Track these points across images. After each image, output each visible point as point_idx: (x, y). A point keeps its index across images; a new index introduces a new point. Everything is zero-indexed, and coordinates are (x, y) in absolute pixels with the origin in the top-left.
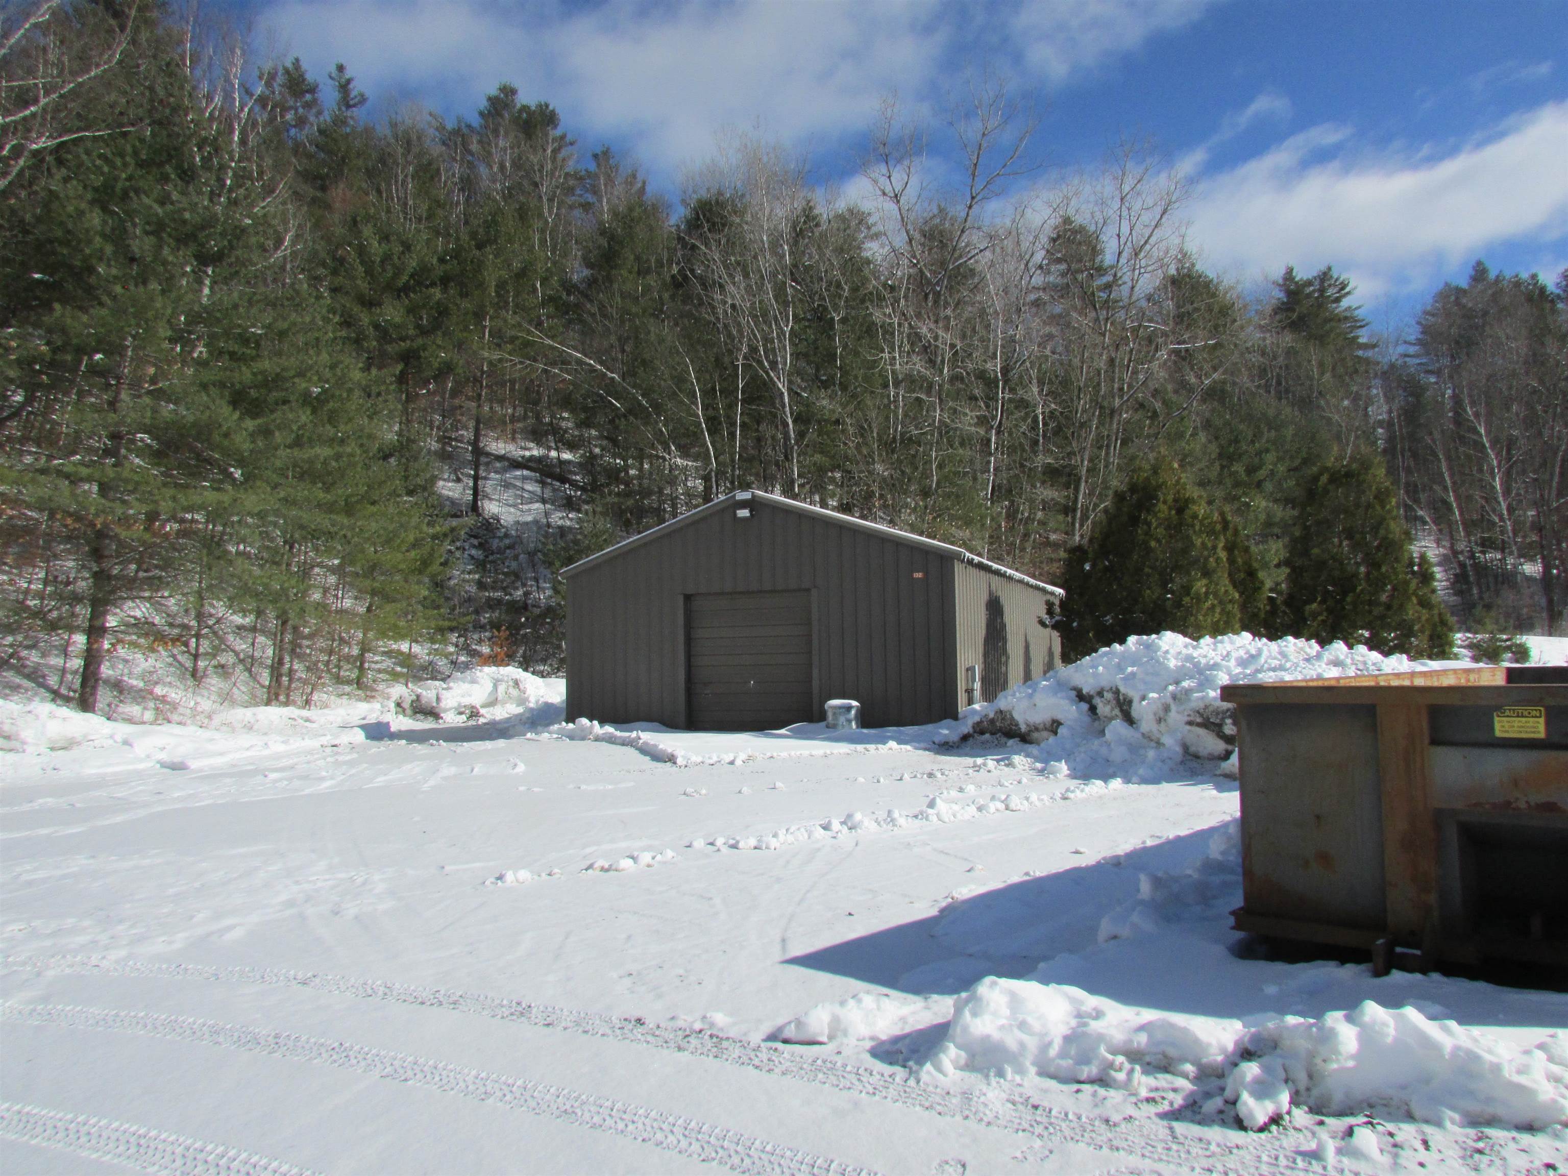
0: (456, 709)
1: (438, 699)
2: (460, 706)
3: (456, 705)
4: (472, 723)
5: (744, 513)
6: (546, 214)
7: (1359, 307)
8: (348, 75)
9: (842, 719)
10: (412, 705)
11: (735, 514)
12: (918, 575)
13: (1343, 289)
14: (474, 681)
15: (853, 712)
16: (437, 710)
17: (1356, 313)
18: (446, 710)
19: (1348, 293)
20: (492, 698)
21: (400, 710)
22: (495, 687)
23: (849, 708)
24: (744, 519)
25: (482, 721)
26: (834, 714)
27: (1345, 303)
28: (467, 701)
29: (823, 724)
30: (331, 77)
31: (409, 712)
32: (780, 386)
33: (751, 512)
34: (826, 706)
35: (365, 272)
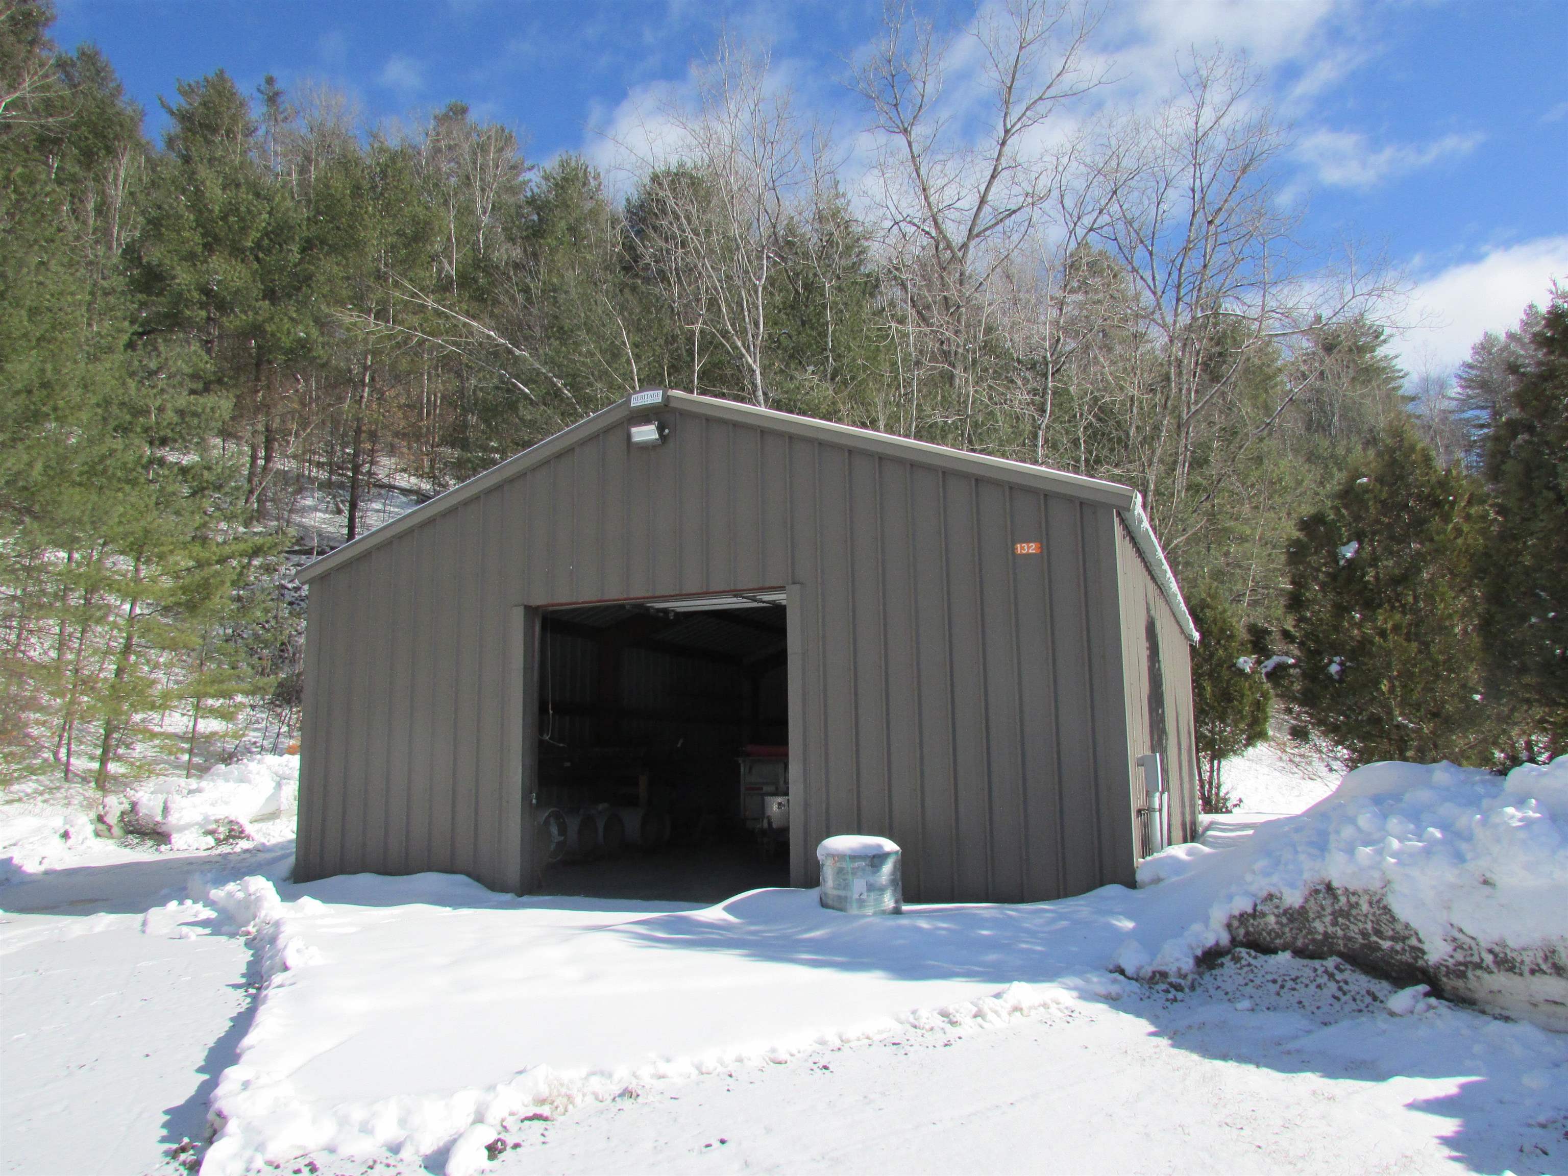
0: (201, 825)
1: (166, 810)
2: (206, 819)
3: (199, 818)
4: (225, 849)
5: (646, 433)
6: (480, 211)
7: (1396, 357)
8: (278, 86)
9: (858, 885)
10: (122, 819)
11: (629, 436)
12: (1028, 548)
13: (1377, 337)
14: (242, 780)
15: (887, 868)
16: (164, 829)
17: (1394, 363)
18: (182, 829)
19: (1384, 341)
20: (271, 809)
21: (101, 827)
22: (279, 785)
23: (876, 859)
24: (645, 447)
25: (243, 845)
26: (840, 871)
27: (1380, 352)
28: (221, 812)
29: (814, 893)
30: (259, 90)
31: (117, 831)
32: (750, 361)
33: (660, 429)
34: (820, 853)
35: (197, 221)
